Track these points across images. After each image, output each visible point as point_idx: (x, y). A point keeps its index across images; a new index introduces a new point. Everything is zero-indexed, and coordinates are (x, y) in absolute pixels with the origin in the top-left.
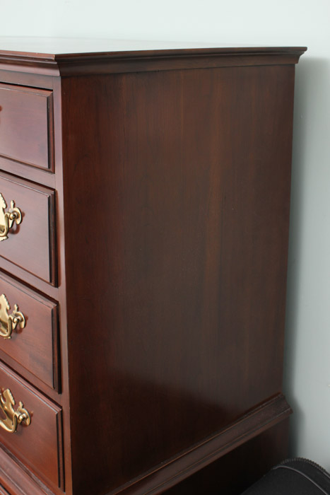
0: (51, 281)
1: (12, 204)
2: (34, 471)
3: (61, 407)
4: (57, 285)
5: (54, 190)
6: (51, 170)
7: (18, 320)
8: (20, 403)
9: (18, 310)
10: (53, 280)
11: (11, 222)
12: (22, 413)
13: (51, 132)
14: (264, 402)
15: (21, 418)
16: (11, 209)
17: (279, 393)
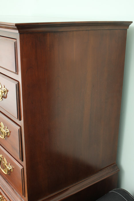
0: (18, 118)
1: (4, 86)
2: (15, 188)
3: (23, 166)
4: (20, 120)
5: (18, 81)
6: (17, 73)
7: (7, 132)
8: (9, 163)
9: (7, 128)
10: (19, 118)
11: (3, 94)
12: (10, 167)
13: (16, 57)
14: (108, 167)
15: (9, 169)
16: (3, 88)
17: (115, 163)
